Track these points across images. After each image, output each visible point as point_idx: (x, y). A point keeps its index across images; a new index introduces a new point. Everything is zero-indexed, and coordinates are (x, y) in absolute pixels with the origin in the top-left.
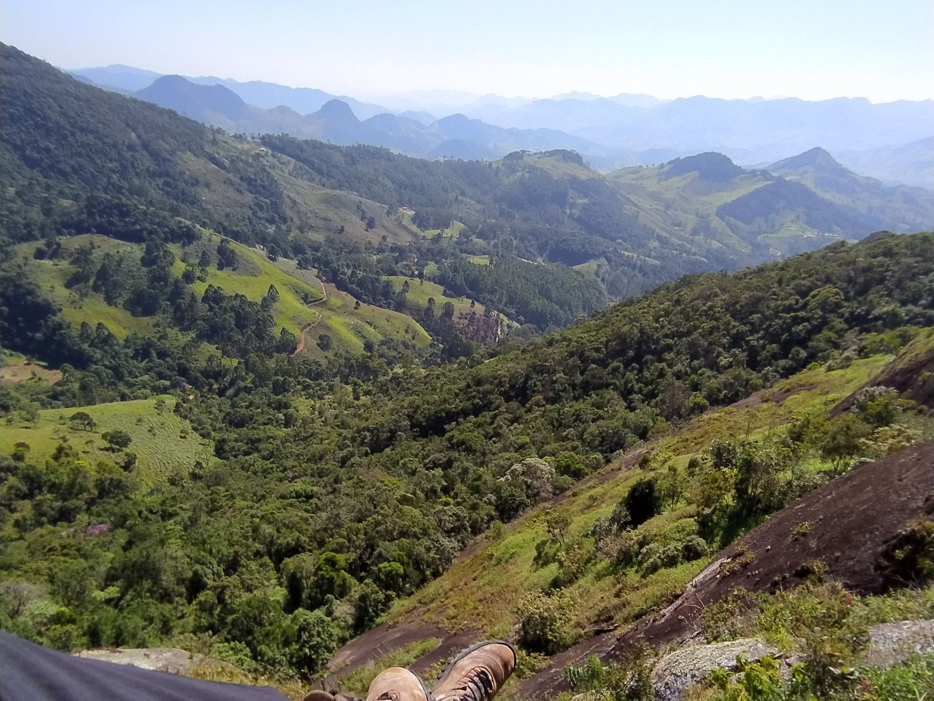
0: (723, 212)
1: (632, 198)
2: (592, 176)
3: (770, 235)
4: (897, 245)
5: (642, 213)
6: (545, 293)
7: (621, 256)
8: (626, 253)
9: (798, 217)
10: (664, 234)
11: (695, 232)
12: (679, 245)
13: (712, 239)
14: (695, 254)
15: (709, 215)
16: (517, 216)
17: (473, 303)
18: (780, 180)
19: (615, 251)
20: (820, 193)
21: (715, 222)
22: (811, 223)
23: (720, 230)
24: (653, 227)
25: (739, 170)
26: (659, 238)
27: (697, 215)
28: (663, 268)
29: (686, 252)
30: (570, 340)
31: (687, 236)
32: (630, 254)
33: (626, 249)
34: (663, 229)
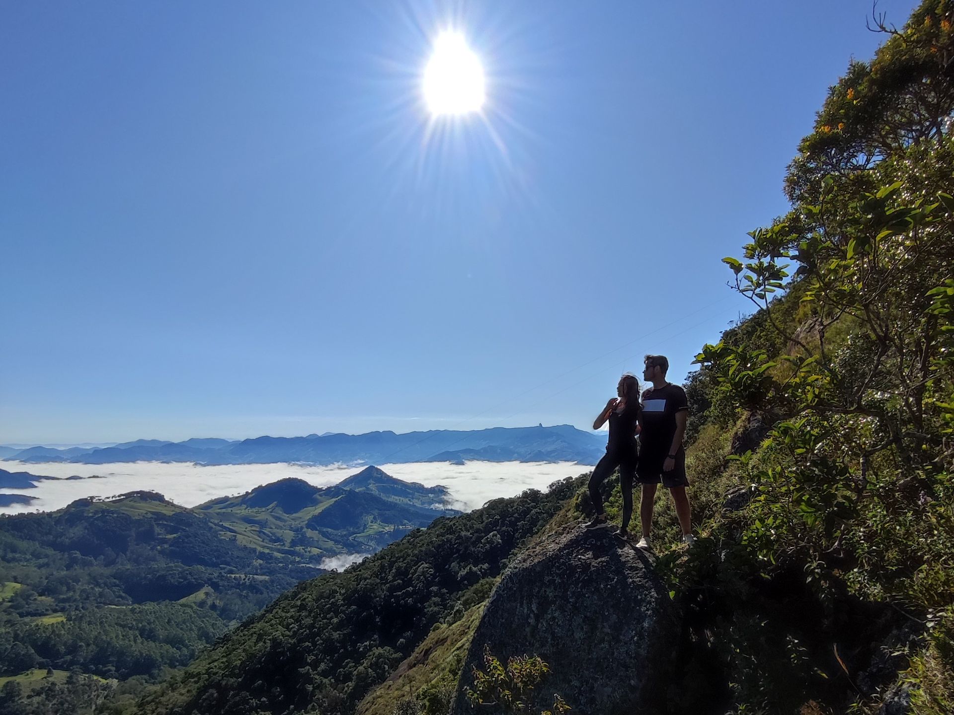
0: (314, 524)
1: (226, 524)
2: (178, 511)
3: (358, 535)
4: (454, 524)
5: (238, 536)
6: (148, 635)
7: (228, 579)
8: (233, 576)
9: (375, 518)
10: (267, 551)
11: (294, 543)
12: (283, 558)
13: (311, 547)
14: (299, 562)
15: (302, 528)
16: (95, 563)
17: (49, 672)
18: (351, 492)
19: (221, 576)
20: (384, 497)
21: (309, 533)
22: (386, 521)
23: (316, 539)
24: (253, 546)
25: (315, 490)
26: (262, 556)
27: (291, 529)
28: (272, 581)
29: (291, 563)
30: (199, 674)
31: (287, 548)
32: (238, 576)
33: (231, 572)
34: (264, 547)
